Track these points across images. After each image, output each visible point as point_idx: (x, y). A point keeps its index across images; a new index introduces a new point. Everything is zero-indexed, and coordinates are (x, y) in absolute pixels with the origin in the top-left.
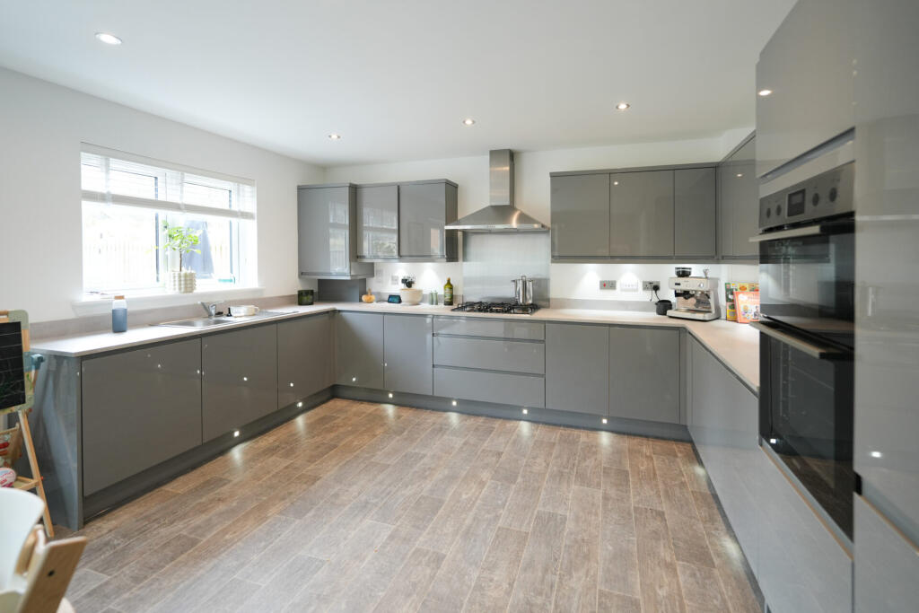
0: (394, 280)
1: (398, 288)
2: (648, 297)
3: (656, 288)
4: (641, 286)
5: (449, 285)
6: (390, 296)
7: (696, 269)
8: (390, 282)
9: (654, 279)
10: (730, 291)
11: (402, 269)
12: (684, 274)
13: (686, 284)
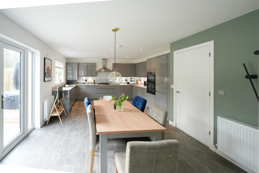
0: (83, 80)
1: (84, 81)
2: (125, 82)
3: (127, 80)
4: (125, 80)
5: (94, 81)
6: (83, 83)
7: (133, 78)
8: (82, 80)
9: (126, 79)
10: (137, 81)
11: (84, 78)
12: (131, 78)
13: (132, 80)
